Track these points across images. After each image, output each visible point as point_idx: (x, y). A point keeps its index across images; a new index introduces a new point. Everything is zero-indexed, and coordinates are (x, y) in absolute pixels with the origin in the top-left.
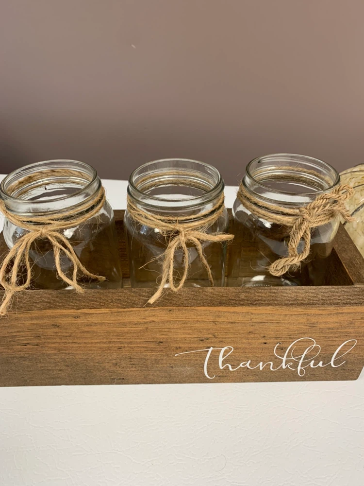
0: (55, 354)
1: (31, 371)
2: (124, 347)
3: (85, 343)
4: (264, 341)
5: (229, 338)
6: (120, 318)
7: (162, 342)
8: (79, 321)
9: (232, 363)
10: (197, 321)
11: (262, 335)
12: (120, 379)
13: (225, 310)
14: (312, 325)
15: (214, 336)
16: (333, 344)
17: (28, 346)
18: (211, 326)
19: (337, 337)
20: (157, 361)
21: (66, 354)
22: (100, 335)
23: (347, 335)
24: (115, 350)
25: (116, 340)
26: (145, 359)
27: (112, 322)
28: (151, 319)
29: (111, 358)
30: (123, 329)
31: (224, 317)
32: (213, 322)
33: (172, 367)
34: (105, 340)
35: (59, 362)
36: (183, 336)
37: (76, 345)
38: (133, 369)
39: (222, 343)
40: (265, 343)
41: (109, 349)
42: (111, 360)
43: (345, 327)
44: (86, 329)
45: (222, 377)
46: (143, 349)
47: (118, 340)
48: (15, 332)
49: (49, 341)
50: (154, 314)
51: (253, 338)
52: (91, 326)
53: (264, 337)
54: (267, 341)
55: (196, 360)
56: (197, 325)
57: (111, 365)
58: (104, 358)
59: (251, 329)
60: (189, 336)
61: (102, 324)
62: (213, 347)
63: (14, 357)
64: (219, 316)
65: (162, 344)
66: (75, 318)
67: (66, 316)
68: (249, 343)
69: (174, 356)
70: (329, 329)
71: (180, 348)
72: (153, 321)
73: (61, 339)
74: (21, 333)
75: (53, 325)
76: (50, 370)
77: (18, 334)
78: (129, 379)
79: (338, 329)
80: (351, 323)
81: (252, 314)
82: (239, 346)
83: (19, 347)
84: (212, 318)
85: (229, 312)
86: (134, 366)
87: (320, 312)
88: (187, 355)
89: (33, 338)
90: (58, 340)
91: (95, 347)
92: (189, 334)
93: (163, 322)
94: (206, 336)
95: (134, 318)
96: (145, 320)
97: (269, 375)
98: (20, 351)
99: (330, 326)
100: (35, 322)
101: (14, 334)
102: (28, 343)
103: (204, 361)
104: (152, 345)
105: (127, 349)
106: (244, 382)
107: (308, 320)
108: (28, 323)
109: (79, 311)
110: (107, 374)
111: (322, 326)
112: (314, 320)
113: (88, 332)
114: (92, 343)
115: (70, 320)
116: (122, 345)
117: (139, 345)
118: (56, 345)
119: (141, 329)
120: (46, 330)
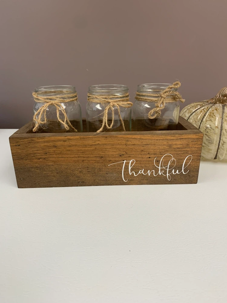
0: (52, 165)
1: (39, 177)
2: (85, 160)
3: (67, 157)
4: (149, 156)
5: (133, 154)
6: (84, 142)
7: (102, 157)
8: (66, 143)
9: (135, 171)
10: (118, 144)
11: (148, 153)
12: (82, 182)
13: (130, 137)
14: (170, 146)
15: (126, 153)
16: (181, 158)
17: (41, 160)
18: (124, 147)
19: (182, 154)
20: (100, 170)
21: (57, 164)
22: (74, 152)
23: (187, 153)
24: (81, 162)
25: (81, 156)
26: (94, 168)
27: (80, 144)
28: (98, 142)
29: (78, 167)
30: (85, 148)
31: (130, 141)
32: (126, 144)
33: (107, 174)
34: (76, 156)
35: (54, 171)
36: (112, 153)
37: (63, 159)
38: (89, 175)
39: (130, 157)
40: (150, 158)
41: (78, 161)
42: (78, 169)
43: (185, 148)
44: (68, 148)
45: (131, 181)
46: (94, 162)
47: (83, 156)
48: (36, 151)
49: (51, 156)
50: (99, 139)
51: (144, 154)
52: (71, 146)
53: (149, 153)
54: (151, 156)
55: (118, 169)
56: (118, 146)
57: (78, 172)
58: (75, 167)
59: (142, 148)
60: (115, 153)
61: (76, 145)
62: (126, 160)
63: (32, 167)
64: (128, 141)
65: (102, 158)
66: (64, 141)
67: (60, 140)
68: (142, 157)
69: (108, 166)
70: (178, 148)
71: (111, 160)
72: (99, 144)
73: (56, 155)
74: (39, 151)
75: (54, 146)
76: (48, 176)
77: (37, 152)
78: (86, 183)
79: (182, 149)
80: (188, 145)
81: (142, 139)
82: (138, 159)
83: (36, 160)
84: (124, 142)
85: (132, 138)
86: (89, 173)
87: (172, 138)
88: (114, 165)
89: (43, 154)
90: (55, 156)
91: (72, 160)
92: (115, 152)
93: (103, 144)
94: (122, 153)
95: (90, 142)
96: (95, 143)
97: (153, 179)
98: (36, 163)
99: (179, 146)
100: (46, 144)
101: (35, 152)
102: (40, 158)
103: (122, 169)
104: (98, 159)
105: (86, 161)
106: (142, 184)
107: (167, 143)
108: (42, 145)
109: (66, 138)
110: (76, 179)
111: (175, 146)
112: (170, 143)
113: (69, 150)
114: (70, 157)
115: (62, 143)
116: (84, 159)
117: (92, 159)
118: (54, 159)
119: (93, 148)
120: (50, 149)
